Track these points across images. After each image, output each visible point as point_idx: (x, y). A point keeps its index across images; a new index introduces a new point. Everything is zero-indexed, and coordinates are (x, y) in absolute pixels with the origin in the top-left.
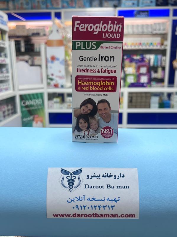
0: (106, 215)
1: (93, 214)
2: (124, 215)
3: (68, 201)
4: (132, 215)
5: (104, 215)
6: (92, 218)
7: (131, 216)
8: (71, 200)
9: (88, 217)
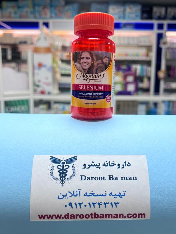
0: (109, 215)
1: (92, 214)
2: (131, 214)
3: (59, 197)
4: (142, 214)
5: (106, 215)
6: (90, 219)
7: (140, 216)
8: (63, 195)
9: (84, 217)
